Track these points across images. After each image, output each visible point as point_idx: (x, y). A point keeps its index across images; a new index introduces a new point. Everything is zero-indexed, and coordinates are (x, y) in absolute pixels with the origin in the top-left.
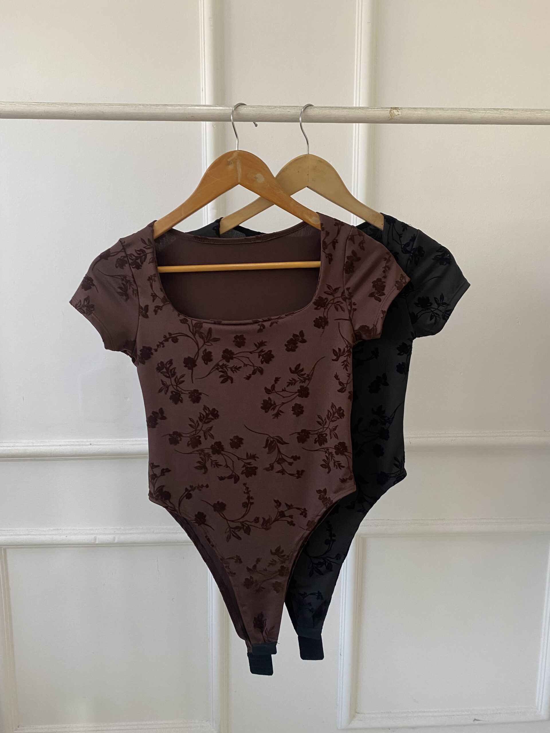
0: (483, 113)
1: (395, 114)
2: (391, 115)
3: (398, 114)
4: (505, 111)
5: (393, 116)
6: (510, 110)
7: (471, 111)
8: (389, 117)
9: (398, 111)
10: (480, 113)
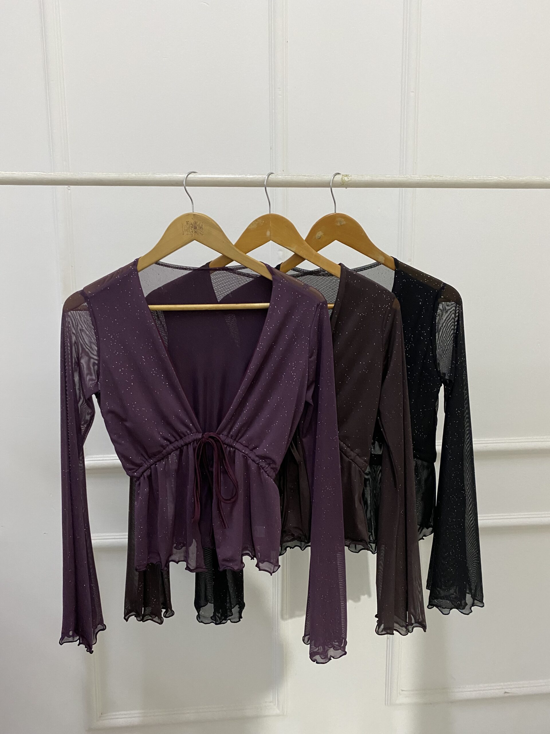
0: (418, 179)
1: (346, 181)
2: (342, 181)
3: (349, 181)
4: (436, 178)
5: (345, 183)
6: (440, 177)
7: (408, 178)
8: (341, 183)
9: (348, 178)
10: (416, 179)
